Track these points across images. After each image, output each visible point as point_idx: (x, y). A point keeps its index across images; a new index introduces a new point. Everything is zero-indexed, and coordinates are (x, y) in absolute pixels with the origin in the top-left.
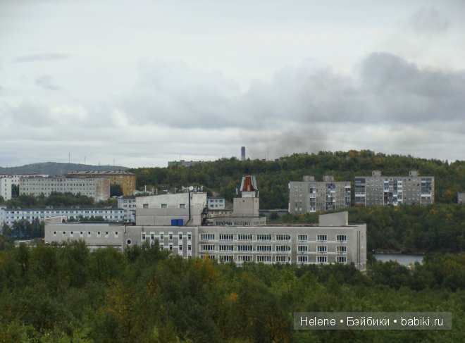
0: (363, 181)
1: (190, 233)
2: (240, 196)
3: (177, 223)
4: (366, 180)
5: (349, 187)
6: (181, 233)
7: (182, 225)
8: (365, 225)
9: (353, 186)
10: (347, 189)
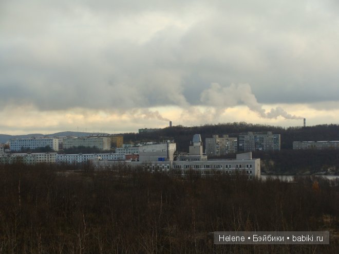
0: (244, 137)
1: (168, 165)
2: (192, 145)
3: (161, 159)
4: (245, 137)
5: (236, 140)
6: (164, 165)
7: (164, 161)
8: (259, 159)
9: (238, 140)
10: (235, 142)
